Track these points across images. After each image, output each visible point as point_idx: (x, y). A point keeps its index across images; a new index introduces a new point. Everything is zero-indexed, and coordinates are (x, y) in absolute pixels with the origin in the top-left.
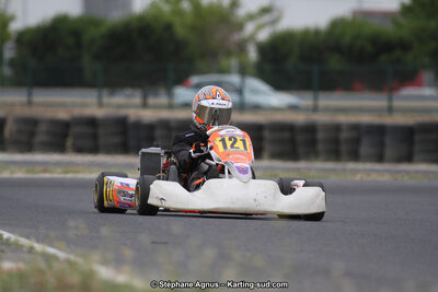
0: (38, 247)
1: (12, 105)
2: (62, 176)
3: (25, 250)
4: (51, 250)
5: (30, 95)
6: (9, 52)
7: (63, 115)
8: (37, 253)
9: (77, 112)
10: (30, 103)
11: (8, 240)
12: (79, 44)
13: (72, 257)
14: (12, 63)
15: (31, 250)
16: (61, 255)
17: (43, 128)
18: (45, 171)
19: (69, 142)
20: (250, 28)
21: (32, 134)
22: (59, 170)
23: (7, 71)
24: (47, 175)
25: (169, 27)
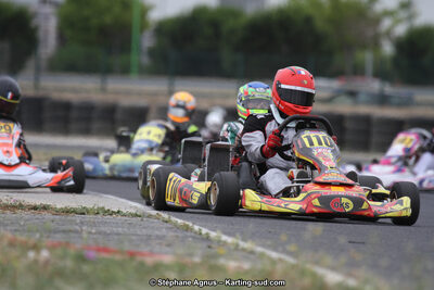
1: (155, 94)
5: (171, 85)
6: (147, 41)
10: (171, 92)
12: (217, 35)
20: (386, 23)
23: (145, 60)
25: (308, 20)
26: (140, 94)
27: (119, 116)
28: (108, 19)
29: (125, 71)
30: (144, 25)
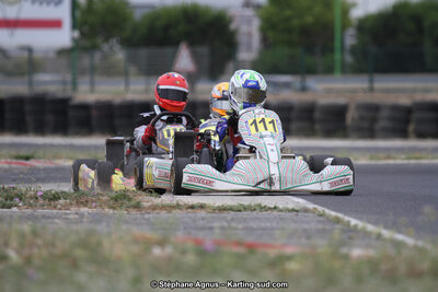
0: (386, 233)
1: (354, 91)
2: (406, 162)
3: (374, 236)
4: (400, 237)
5: (371, 81)
6: (350, 39)
7: (404, 101)
8: (384, 240)
9: (419, 97)
10: (371, 90)
11: (356, 226)
12: (420, 29)
13: (420, 243)
14: (354, 51)
15: (379, 236)
16: (410, 241)
17: (384, 113)
18: (388, 158)
19: (411, 128)
21: (374, 120)
22: (403, 156)
23: (349, 59)
24: (391, 162)
26: (339, 92)
27: (317, 115)
28: (309, 19)
29: (329, 70)
30: (346, 23)
